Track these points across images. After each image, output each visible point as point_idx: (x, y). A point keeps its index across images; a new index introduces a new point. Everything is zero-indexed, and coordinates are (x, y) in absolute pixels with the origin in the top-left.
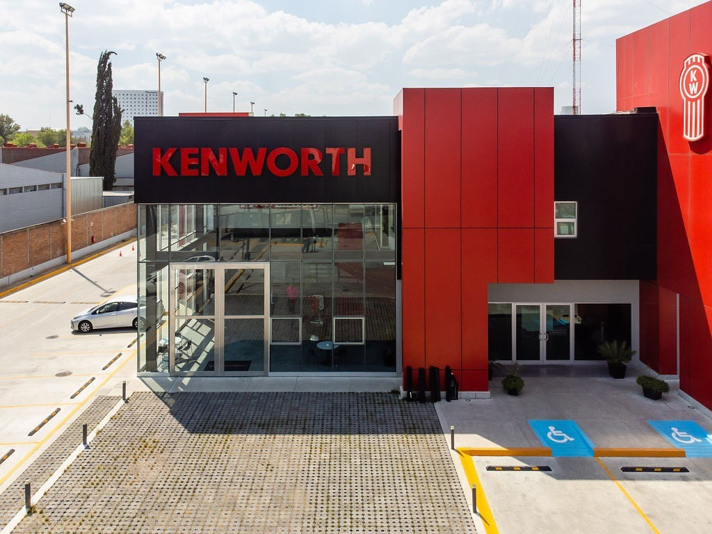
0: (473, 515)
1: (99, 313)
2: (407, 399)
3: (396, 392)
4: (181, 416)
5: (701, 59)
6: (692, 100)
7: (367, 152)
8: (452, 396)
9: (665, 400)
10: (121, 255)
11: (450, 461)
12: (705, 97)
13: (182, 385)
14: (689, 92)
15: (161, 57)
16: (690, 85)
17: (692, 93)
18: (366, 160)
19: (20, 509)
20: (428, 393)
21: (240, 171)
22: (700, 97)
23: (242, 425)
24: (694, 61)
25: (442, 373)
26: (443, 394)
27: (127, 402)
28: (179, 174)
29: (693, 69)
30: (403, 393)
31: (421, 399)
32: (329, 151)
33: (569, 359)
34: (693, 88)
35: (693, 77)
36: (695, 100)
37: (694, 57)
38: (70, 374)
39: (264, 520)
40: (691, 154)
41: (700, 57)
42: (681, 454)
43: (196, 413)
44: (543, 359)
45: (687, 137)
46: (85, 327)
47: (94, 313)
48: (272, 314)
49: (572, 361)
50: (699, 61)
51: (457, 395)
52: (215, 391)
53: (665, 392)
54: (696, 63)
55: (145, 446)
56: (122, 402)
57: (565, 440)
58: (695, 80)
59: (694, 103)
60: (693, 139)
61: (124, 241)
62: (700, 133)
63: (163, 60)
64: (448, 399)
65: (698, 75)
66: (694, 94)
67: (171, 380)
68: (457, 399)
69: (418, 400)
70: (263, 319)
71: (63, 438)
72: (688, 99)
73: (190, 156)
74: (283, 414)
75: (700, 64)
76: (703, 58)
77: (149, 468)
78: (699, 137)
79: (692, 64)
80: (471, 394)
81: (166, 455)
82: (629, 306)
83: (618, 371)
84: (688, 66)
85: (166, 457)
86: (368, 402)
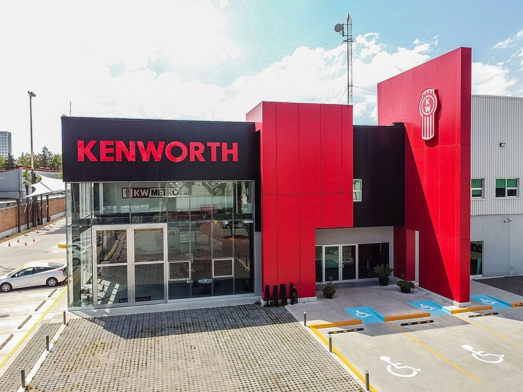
0: (331, 353)
1: (18, 276)
2: (267, 305)
3: (258, 303)
4: (115, 329)
5: (432, 91)
6: (427, 116)
7: (235, 145)
8: (294, 301)
9: (412, 292)
10: (9, 245)
11: (306, 332)
12: (435, 113)
13: (106, 313)
14: (425, 112)
15: (32, 95)
16: (426, 107)
17: (427, 112)
18: (235, 151)
19: (18, 389)
20: (280, 301)
21: (145, 158)
22: (432, 114)
23: (162, 328)
24: (428, 93)
25: (288, 288)
26: (289, 300)
27: (67, 325)
28: (99, 159)
29: (428, 98)
30: (263, 302)
31: (276, 305)
32: (209, 144)
33: (355, 278)
34: (428, 109)
35: (427, 102)
36: (429, 116)
37: (428, 90)
38: (9, 316)
39: (202, 372)
40: (426, 148)
41: (432, 90)
42: (429, 315)
43: (125, 326)
44: (341, 280)
45: (424, 138)
46: (6, 288)
47: (14, 276)
48: (169, 260)
49: (357, 280)
50: (431, 93)
51: (297, 300)
52: (133, 313)
53: (412, 288)
54: (429, 94)
55: (96, 346)
56: (63, 326)
57: (366, 316)
58: (429, 104)
59: (428, 118)
60: (428, 138)
61: (7, 237)
62: (432, 135)
63: (33, 97)
64: (292, 303)
65: (431, 101)
66: (428, 113)
67: (96, 311)
68: (297, 303)
69: (274, 305)
70: (163, 264)
71: (28, 348)
72: (424, 115)
73: (107, 147)
74: (188, 320)
75: (432, 95)
76: (433, 91)
77: (106, 358)
78: (431, 137)
79: (427, 95)
80: (306, 299)
81: (115, 349)
82: (388, 244)
83: (384, 282)
84: (424, 96)
85: (116, 350)
86: (242, 310)
